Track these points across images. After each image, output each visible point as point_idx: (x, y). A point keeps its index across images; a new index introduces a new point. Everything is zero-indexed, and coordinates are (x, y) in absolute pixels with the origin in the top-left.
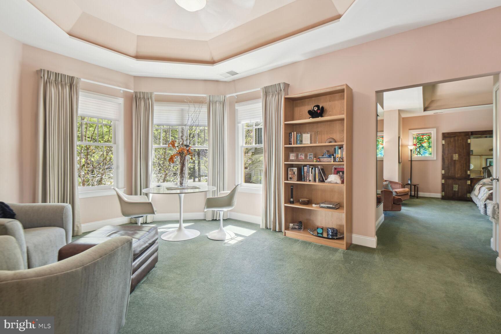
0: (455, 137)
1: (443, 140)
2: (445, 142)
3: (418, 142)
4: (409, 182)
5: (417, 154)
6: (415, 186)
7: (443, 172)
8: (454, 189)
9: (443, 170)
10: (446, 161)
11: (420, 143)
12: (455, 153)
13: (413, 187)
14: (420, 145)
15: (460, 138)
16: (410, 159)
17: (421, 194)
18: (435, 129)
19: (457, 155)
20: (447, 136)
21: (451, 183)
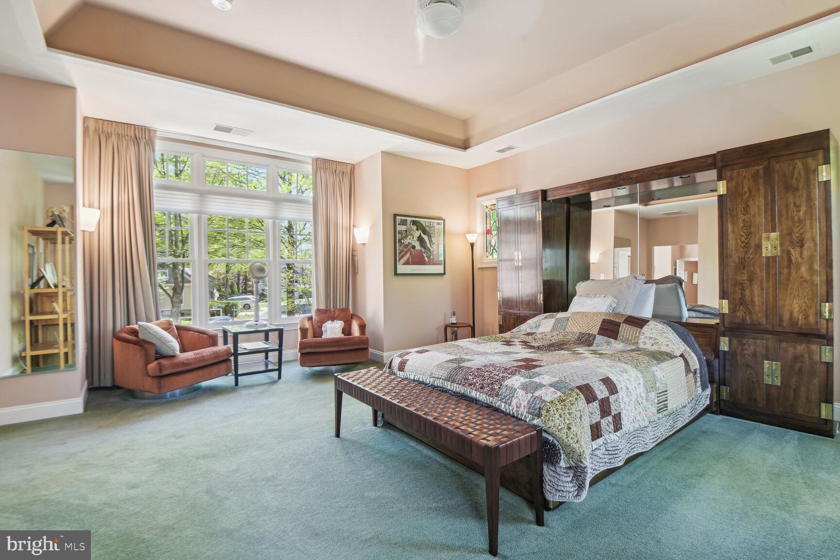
3: (493, 223)
5: (492, 253)
18: (515, 191)
21: (512, 324)
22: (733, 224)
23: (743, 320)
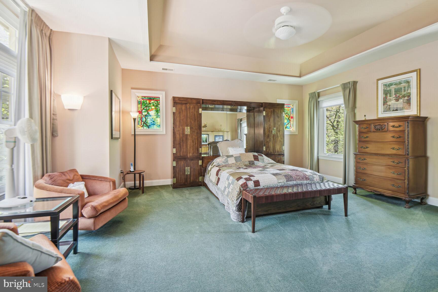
0: (186, 104)
1: (174, 106)
2: (176, 109)
3: (144, 108)
4: (132, 169)
5: (143, 126)
6: (140, 174)
7: (174, 151)
8: (186, 173)
9: (174, 148)
10: (178, 136)
11: (147, 110)
12: (187, 126)
13: (137, 176)
14: (146, 113)
15: (192, 106)
16: (133, 133)
17: (147, 183)
18: (164, 93)
19: (189, 128)
20: (178, 102)
21: (183, 165)
22: (267, 124)
23: (268, 152)
